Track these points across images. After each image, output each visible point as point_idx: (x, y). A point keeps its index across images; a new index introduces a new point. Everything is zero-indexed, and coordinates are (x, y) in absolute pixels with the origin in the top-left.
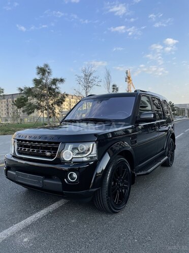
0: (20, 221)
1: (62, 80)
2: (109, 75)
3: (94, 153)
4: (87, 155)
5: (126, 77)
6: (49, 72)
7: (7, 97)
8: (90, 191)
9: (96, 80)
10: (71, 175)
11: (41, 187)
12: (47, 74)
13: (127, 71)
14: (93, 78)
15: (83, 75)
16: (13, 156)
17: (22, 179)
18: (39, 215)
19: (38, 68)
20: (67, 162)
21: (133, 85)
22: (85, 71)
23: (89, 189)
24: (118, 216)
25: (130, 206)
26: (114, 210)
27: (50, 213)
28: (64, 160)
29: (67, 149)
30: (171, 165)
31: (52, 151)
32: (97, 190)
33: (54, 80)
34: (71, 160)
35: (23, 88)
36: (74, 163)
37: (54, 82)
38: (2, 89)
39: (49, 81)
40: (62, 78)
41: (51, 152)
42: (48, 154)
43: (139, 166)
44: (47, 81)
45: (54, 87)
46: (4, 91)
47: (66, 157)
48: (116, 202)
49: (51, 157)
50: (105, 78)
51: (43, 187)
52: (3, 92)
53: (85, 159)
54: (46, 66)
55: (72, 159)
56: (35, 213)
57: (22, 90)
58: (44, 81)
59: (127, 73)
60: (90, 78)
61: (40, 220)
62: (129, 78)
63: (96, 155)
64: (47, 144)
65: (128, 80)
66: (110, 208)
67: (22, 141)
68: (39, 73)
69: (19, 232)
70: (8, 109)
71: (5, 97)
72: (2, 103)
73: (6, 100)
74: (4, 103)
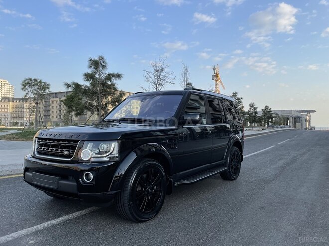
0: (32, 226)
1: (118, 76)
2: (187, 70)
3: (115, 153)
4: (108, 154)
5: (214, 74)
6: (103, 66)
7: (60, 95)
8: (108, 193)
9: (170, 76)
10: (87, 175)
11: (55, 188)
12: (101, 68)
13: (215, 66)
14: (165, 73)
15: (152, 70)
16: (33, 157)
17: (38, 181)
18: (54, 222)
19: (91, 60)
20: (85, 162)
21: (222, 85)
22: (155, 65)
23: (107, 192)
24: (142, 225)
25: (162, 217)
26: (137, 217)
27: (68, 220)
28: (82, 160)
29: (86, 148)
30: (236, 179)
31: (71, 150)
32: (116, 193)
33: (109, 75)
34: (89, 160)
35: (70, 84)
36: (93, 162)
37: (109, 77)
38: (48, 85)
39: (103, 76)
40: (119, 73)
41: (69, 151)
42: (66, 153)
43: (181, 173)
44: (100, 75)
45: (109, 83)
46: (50, 87)
47: (85, 156)
48: (142, 209)
49: (69, 156)
50: (182, 75)
51: (58, 189)
52: (48, 88)
53: (106, 159)
54: (102, 58)
55: (90, 158)
56: (52, 219)
57: (69, 86)
58: (97, 76)
59: (214, 69)
60: (162, 74)
61: (54, 226)
62: (217, 75)
63: (117, 155)
64: (66, 142)
65: (215, 78)
66: (132, 215)
67: (43, 139)
68: (91, 67)
69: (28, 235)
70: (60, 111)
71: (58, 95)
72: (53, 102)
73: (58, 99)
74: (55, 102)
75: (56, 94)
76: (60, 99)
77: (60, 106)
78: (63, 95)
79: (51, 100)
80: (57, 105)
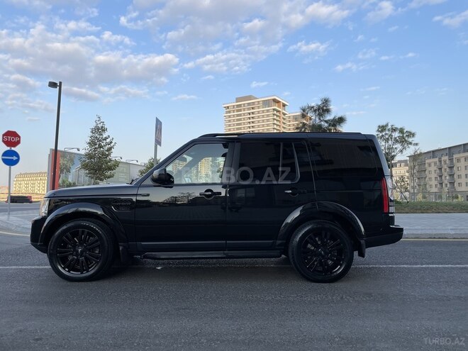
7: (439, 153)
70: (441, 176)
71: (436, 153)
72: (430, 165)
73: (437, 160)
74: (433, 164)
75: (433, 152)
76: (440, 158)
77: (440, 169)
78: (445, 152)
79: (427, 161)
80: (435, 168)
